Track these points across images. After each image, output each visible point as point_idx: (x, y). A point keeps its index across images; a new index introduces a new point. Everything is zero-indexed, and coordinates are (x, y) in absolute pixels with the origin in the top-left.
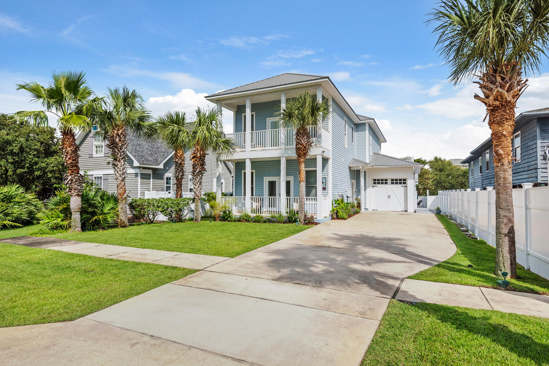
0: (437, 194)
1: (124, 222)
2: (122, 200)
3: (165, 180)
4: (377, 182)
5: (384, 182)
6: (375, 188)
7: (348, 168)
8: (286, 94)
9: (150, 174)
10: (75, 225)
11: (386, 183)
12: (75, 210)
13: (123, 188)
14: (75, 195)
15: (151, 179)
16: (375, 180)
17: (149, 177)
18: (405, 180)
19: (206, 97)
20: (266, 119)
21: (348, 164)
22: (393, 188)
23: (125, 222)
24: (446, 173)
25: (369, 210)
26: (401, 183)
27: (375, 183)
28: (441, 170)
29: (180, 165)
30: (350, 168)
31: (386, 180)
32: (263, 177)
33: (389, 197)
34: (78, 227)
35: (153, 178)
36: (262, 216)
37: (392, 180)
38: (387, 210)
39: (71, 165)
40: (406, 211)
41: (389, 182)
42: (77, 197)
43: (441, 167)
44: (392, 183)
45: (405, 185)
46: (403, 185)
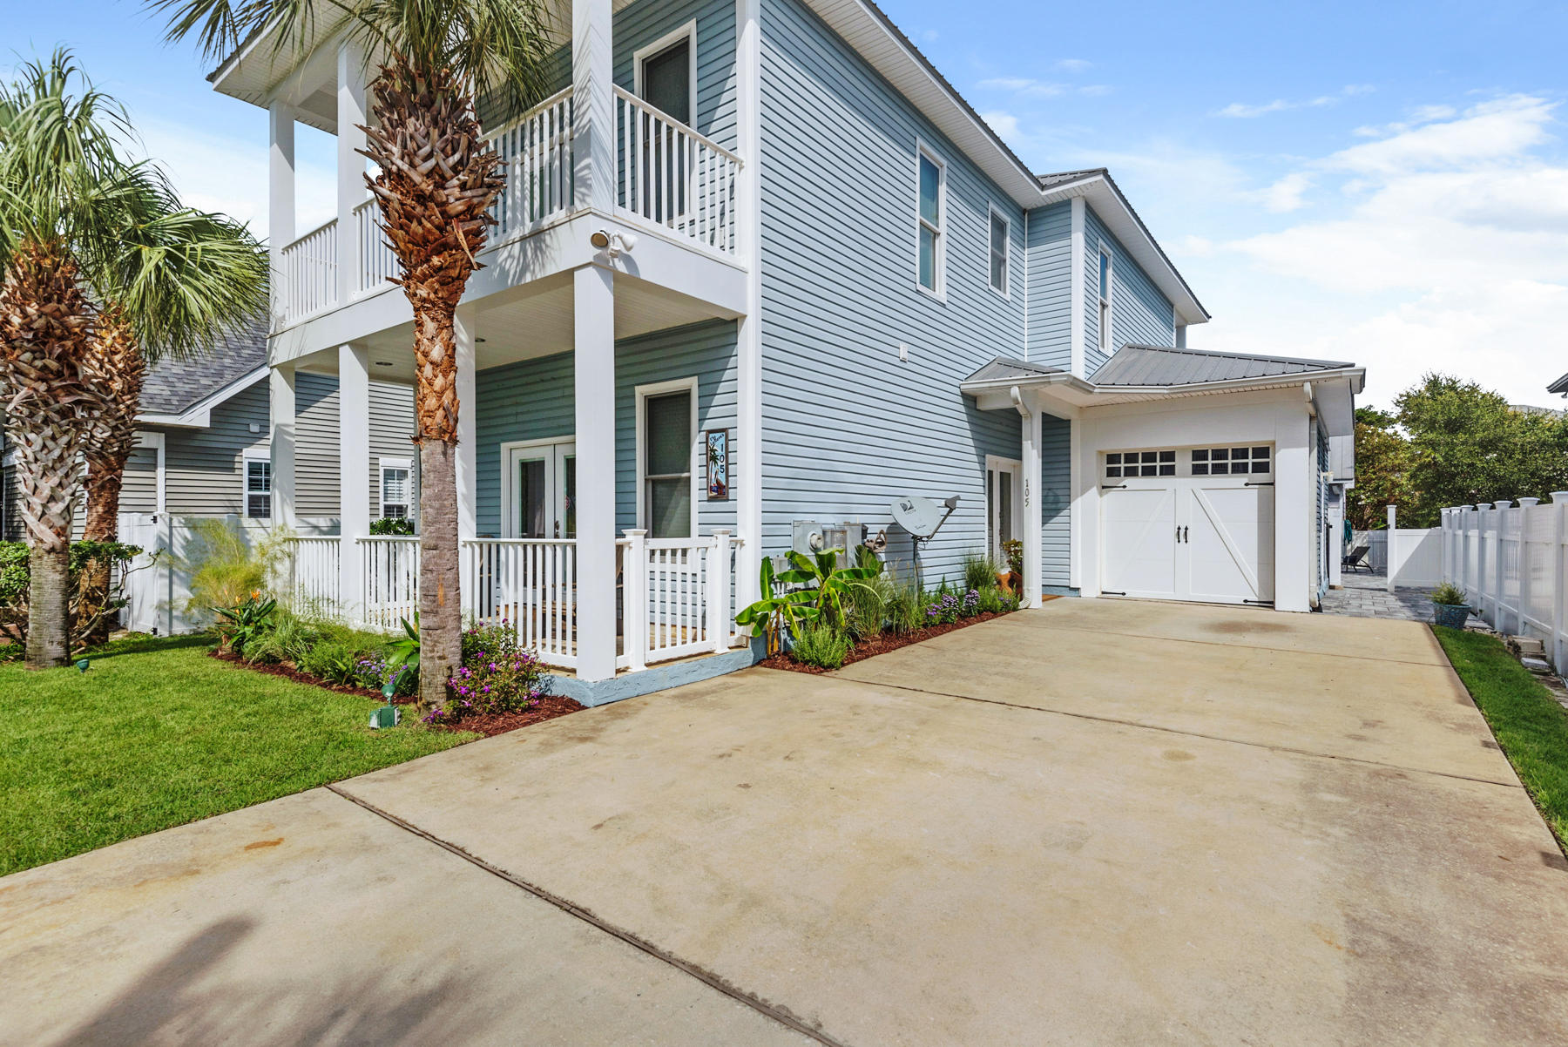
0: (1438, 523)
3: (246, 472)
4: (1121, 466)
5: (1159, 464)
6: (1112, 494)
7: (960, 400)
9: (155, 450)
11: (1169, 471)
15: (161, 471)
16: (1113, 458)
17: (151, 461)
18: (1262, 452)
21: (957, 383)
22: (1203, 495)
24: (1478, 436)
25: (1083, 593)
26: (1240, 469)
27: (1112, 473)
28: (1453, 426)
30: (970, 400)
31: (1169, 456)
32: (498, 444)
33: (1182, 534)
35: (167, 466)
37: (1199, 454)
38: (1169, 595)
40: (1270, 604)
41: (1184, 463)
43: (1455, 413)
44: (1199, 470)
45: (1262, 477)
46: (1251, 476)
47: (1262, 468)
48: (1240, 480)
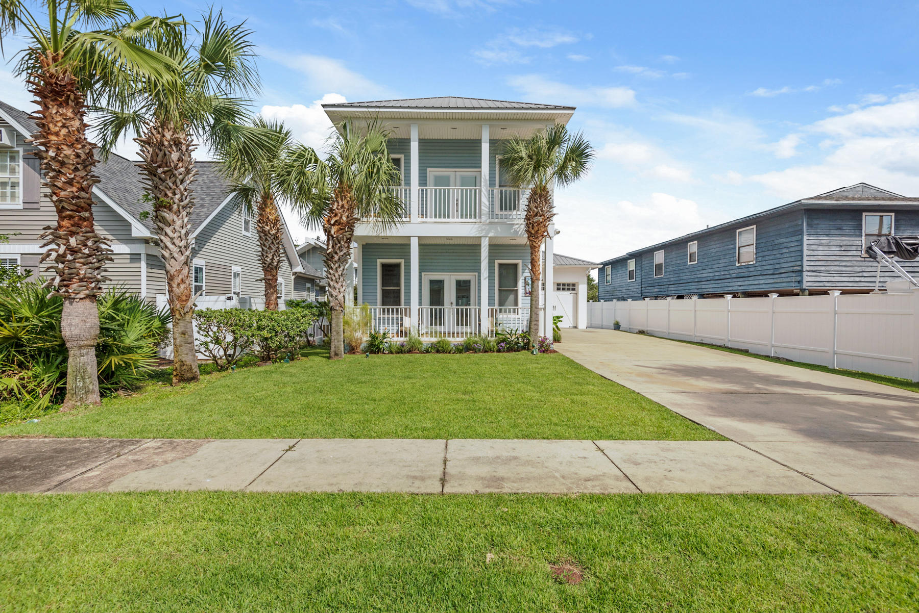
1: (191, 369)
2: (185, 314)
8: (491, 126)
10: (83, 388)
12: (82, 343)
13: (187, 282)
14: (82, 295)
18: (574, 285)
19: (324, 106)
20: (426, 170)
23: (193, 367)
26: (568, 289)
29: (274, 238)
34: (93, 392)
36: (448, 341)
37: (558, 285)
39: (75, 205)
40: (577, 327)
42: (87, 302)
44: (559, 289)
45: (574, 292)
46: (571, 292)
47: (573, 289)
48: (568, 293)
